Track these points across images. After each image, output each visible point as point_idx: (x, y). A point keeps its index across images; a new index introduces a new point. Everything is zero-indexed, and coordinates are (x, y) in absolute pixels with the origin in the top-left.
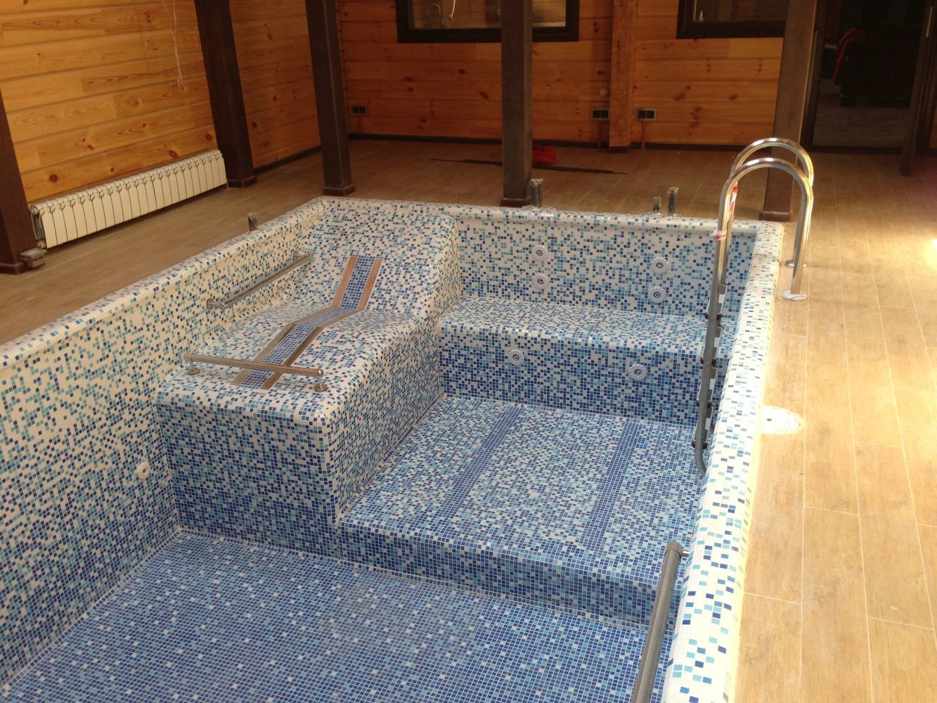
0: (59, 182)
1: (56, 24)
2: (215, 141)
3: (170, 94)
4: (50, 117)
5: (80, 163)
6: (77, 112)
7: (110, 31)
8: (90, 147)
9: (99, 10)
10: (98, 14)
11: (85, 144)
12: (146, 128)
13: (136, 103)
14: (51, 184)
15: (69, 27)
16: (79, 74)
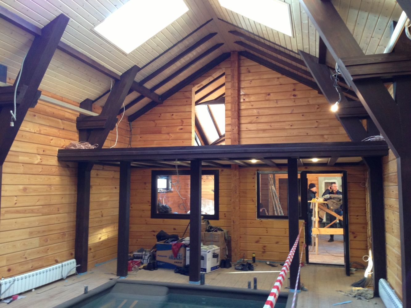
0: (11, 271)
1: (25, 212)
2: (74, 256)
3: (61, 238)
4: (14, 246)
5: (21, 264)
6: (24, 244)
7: (43, 215)
8: (26, 258)
9: (41, 207)
10: (41, 208)
11: (24, 257)
12: (49, 251)
13: (47, 241)
14: (8, 272)
15: (29, 213)
16: (28, 230)
